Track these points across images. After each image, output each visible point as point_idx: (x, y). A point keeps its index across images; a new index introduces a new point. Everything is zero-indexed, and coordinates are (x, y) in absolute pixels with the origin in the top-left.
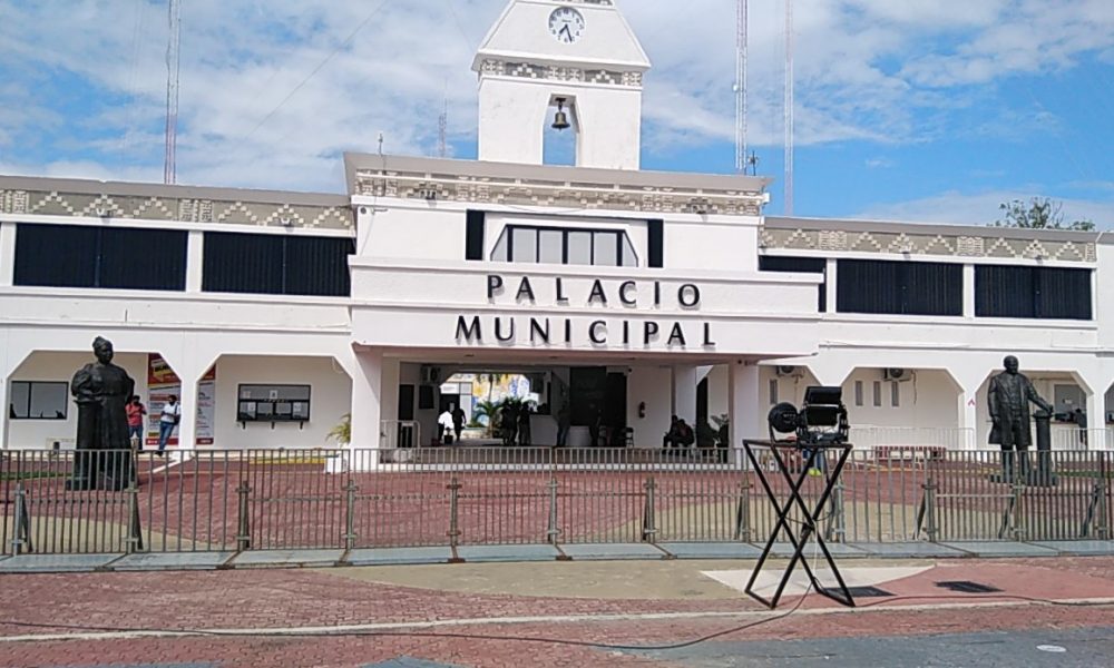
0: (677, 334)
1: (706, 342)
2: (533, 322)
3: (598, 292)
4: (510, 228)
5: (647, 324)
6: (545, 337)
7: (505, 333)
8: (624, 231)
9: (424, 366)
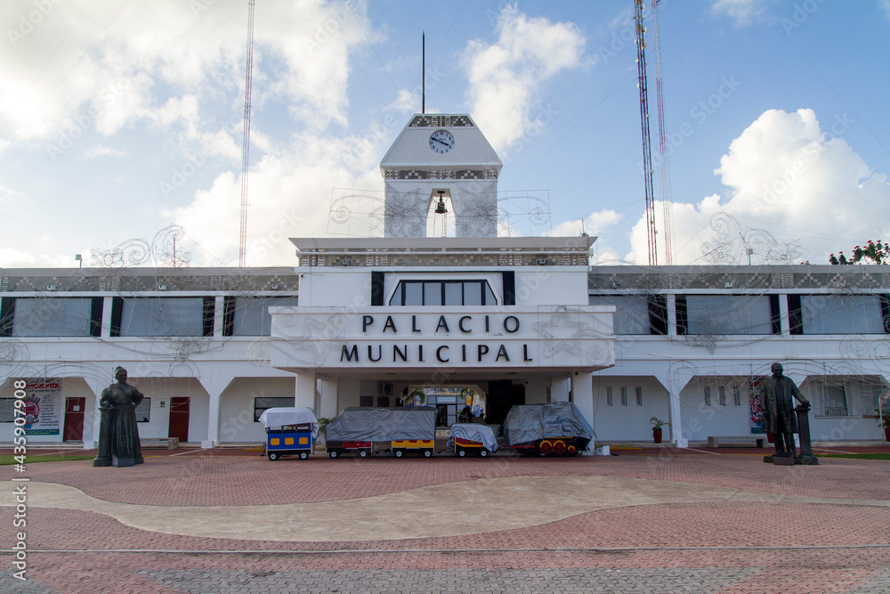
0: (503, 353)
1: (526, 359)
2: (396, 348)
3: (443, 324)
4: (403, 283)
5: (480, 347)
6: (404, 359)
7: (375, 355)
8: (486, 281)
9: (381, 383)
